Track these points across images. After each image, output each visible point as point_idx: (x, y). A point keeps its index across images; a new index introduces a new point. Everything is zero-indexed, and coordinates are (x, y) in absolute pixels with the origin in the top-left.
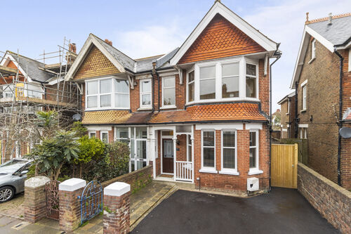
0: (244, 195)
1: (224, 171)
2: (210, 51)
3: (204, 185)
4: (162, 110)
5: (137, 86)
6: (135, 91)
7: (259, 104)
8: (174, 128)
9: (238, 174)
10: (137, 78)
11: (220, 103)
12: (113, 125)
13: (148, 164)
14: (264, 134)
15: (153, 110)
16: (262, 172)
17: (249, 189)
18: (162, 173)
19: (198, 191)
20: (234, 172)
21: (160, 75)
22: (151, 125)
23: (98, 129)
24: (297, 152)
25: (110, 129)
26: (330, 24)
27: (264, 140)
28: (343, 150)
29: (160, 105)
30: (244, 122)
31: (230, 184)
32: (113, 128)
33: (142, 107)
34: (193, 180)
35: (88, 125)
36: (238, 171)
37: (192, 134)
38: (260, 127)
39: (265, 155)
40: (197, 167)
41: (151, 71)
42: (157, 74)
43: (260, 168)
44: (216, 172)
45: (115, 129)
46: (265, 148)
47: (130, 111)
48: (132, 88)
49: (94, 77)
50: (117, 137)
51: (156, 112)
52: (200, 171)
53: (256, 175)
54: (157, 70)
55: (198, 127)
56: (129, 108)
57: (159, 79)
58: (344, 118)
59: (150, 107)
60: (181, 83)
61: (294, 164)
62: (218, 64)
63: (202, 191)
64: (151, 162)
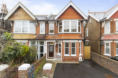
0: (78, 63)
1: (72, 55)
3: (65, 60)
4: (49, 35)
5: (39, 25)
7: (81, 34)
8: (55, 41)
9: (76, 56)
10: (39, 22)
11: (71, 33)
12: (29, 40)
14: (83, 43)
15: (45, 35)
16: (82, 55)
17: (80, 60)
18: (48, 57)
19: (63, 63)
20: (75, 55)
21: (49, 22)
23: (21, 41)
24: (90, 48)
25: (27, 41)
26: (95, 14)
27: (83, 45)
28: (101, 48)
29: (48, 33)
30: (78, 40)
31: (74, 59)
32: (29, 41)
33: (41, 33)
34: (61, 59)
36: (76, 55)
37: (61, 43)
39: (83, 49)
41: (45, 20)
42: (48, 22)
43: (81, 54)
44: (70, 56)
45: (30, 41)
46: (83, 47)
47: (36, 34)
48: (37, 26)
49: (20, 20)
50: (30, 45)
51: (47, 35)
52: (64, 56)
53: (81, 56)
54: (48, 20)
55: (64, 41)
56: (35, 33)
58: (102, 39)
59: (44, 33)
61: (89, 52)
62: (70, 21)
63: (65, 63)
64: (45, 54)
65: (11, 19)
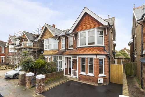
0: (96, 85)
1: (89, 74)
2: (83, 27)
3: (81, 79)
4: (68, 50)
6: (60, 43)
7: (104, 47)
8: (71, 57)
9: (94, 76)
10: (60, 38)
11: (87, 47)
12: (52, 55)
13: (62, 70)
14: (106, 60)
15: (65, 50)
17: (99, 82)
18: (68, 74)
19: (79, 81)
20: (92, 75)
21: (68, 37)
22: (63, 55)
23: (47, 56)
24: (122, 68)
25: (51, 56)
27: (106, 62)
29: (68, 48)
30: (96, 55)
31: (91, 80)
32: (52, 56)
33: (62, 49)
34: (77, 77)
35: (45, 55)
36: (94, 75)
37: (77, 59)
38: (105, 57)
39: (107, 68)
40: (79, 72)
41: (64, 35)
42: (67, 36)
43: (105, 74)
44: (86, 74)
45: (53, 57)
46: (107, 65)
47: (58, 50)
48: (59, 42)
49: (47, 38)
50: (53, 60)
51: (66, 51)
52: (80, 74)
53: (102, 77)
54: (66, 35)
55: (79, 56)
56: (58, 49)
57: (68, 38)
58: (143, 53)
59: (64, 48)
60: (75, 39)
61: (121, 73)
63: (80, 82)
64: (63, 69)
65: (42, 39)
